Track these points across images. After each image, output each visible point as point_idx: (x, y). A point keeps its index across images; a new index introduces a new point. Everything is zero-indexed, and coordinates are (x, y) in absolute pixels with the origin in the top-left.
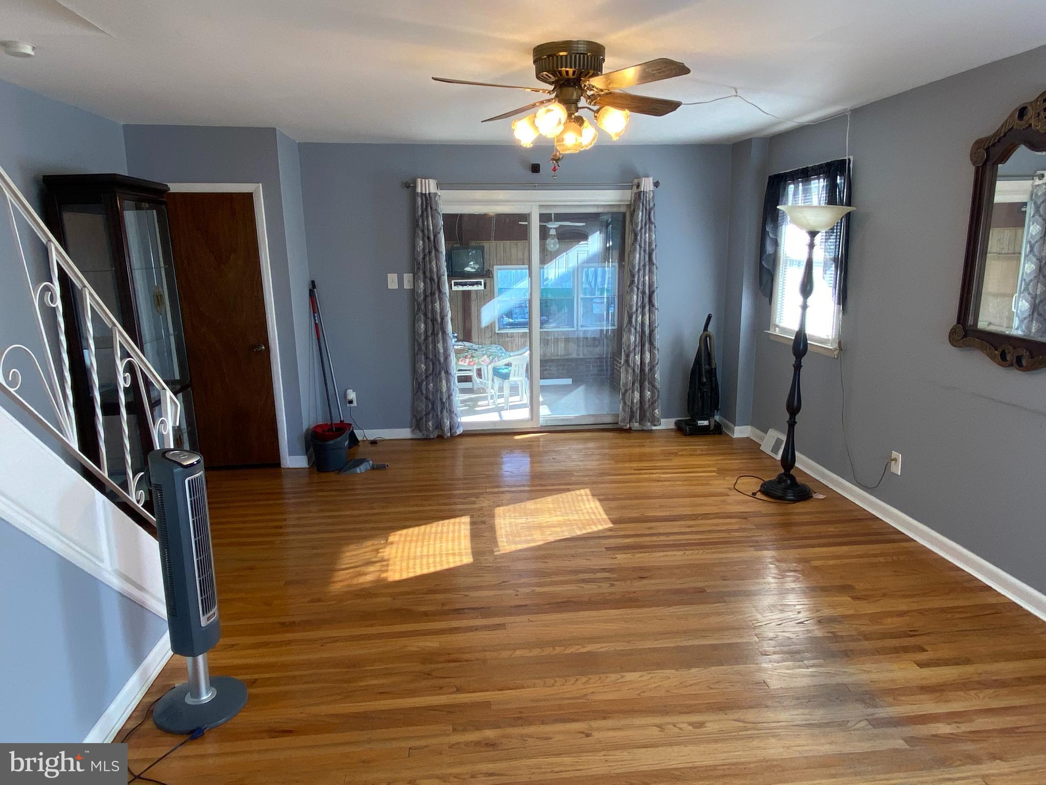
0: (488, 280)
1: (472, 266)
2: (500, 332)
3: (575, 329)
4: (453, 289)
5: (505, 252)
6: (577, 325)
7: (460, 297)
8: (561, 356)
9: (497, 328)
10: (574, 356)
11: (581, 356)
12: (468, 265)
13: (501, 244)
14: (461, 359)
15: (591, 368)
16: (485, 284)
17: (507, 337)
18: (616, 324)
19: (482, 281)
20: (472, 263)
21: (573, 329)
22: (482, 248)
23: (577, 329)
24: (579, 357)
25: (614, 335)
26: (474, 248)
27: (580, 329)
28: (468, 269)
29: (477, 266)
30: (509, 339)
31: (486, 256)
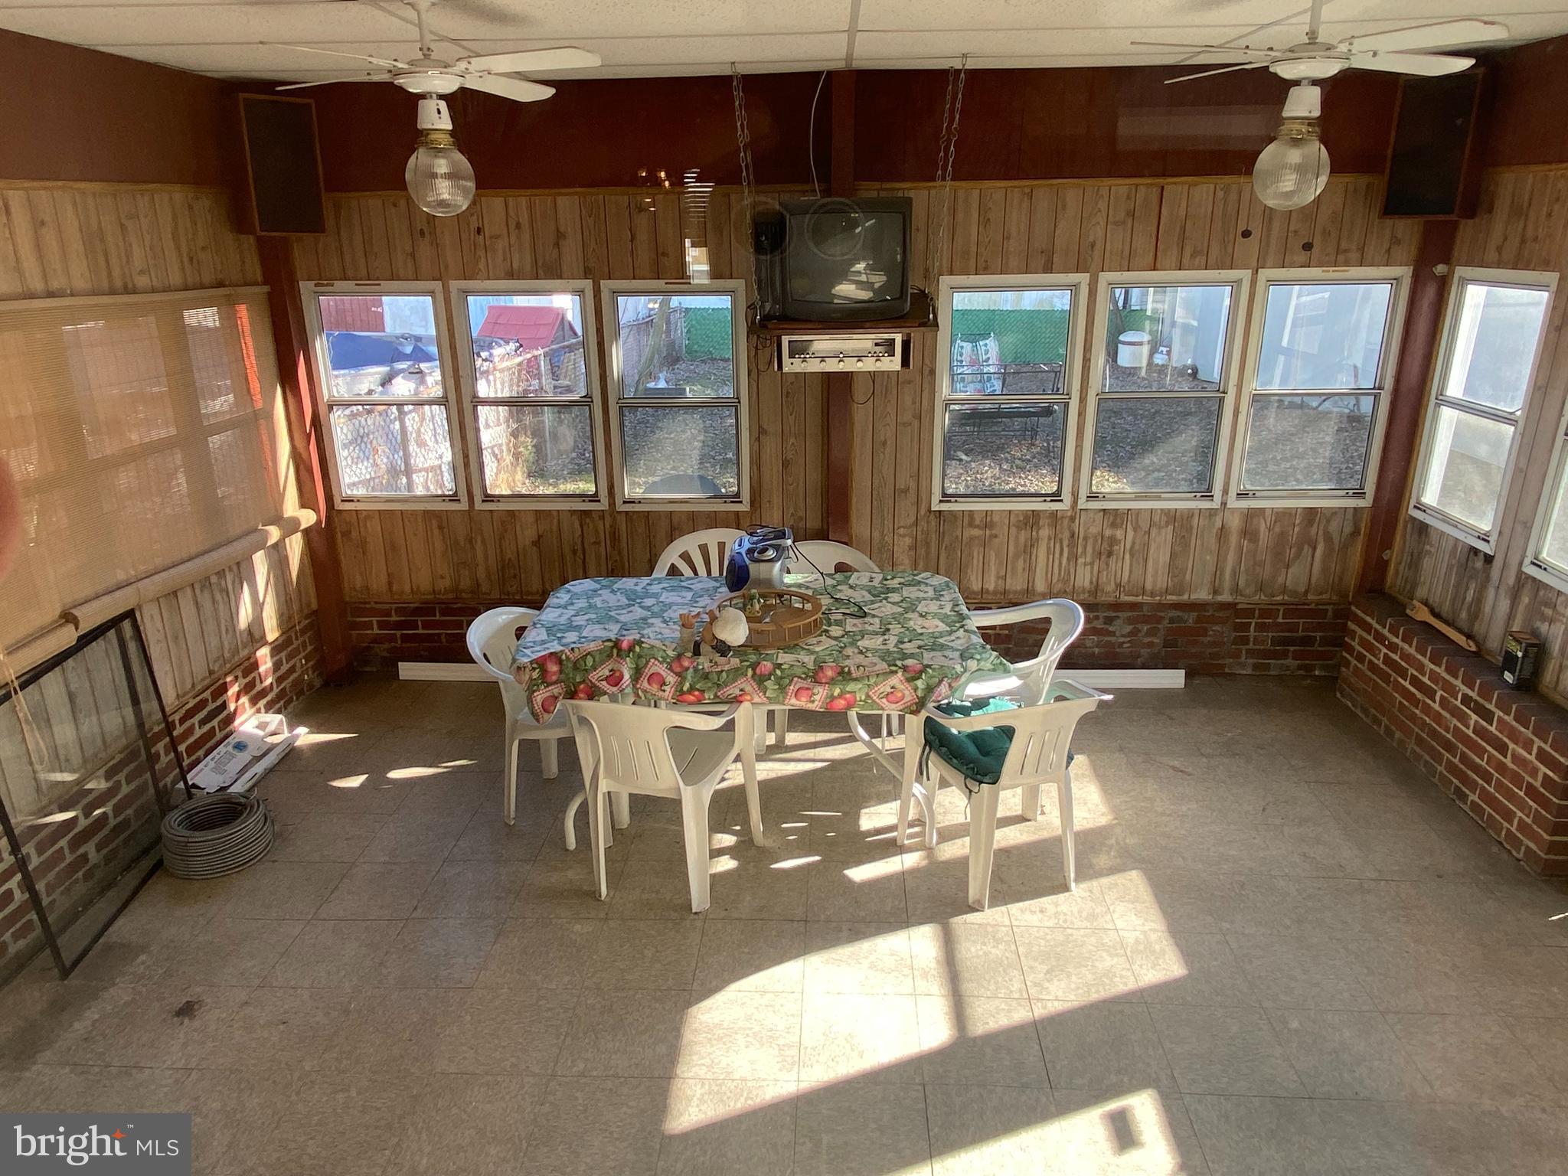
0: (916, 334)
1: (863, 278)
2: (945, 507)
3: (1216, 504)
4: (786, 369)
5: (984, 222)
6: (1225, 492)
7: (813, 403)
8: (1152, 594)
9: (936, 496)
10: (1202, 595)
11: (1225, 597)
12: (843, 275)
13: (972, 192)
14: (798, 684)
15: (1252, 633)
16: (906, 345)
17: (971, 525)
18: (1370, 489)
19: (898, 339)
20: (860, 266)
21: (1205, 505)
22: (903, 209)
23: (1224, 504)
24: (1220, 598)
25: (1355, 533)
26: (871, 207)
27: (1233, 503)
28: (847, 290)
29: (879, 279)
30: (976, 532)
31: (918, 242)
